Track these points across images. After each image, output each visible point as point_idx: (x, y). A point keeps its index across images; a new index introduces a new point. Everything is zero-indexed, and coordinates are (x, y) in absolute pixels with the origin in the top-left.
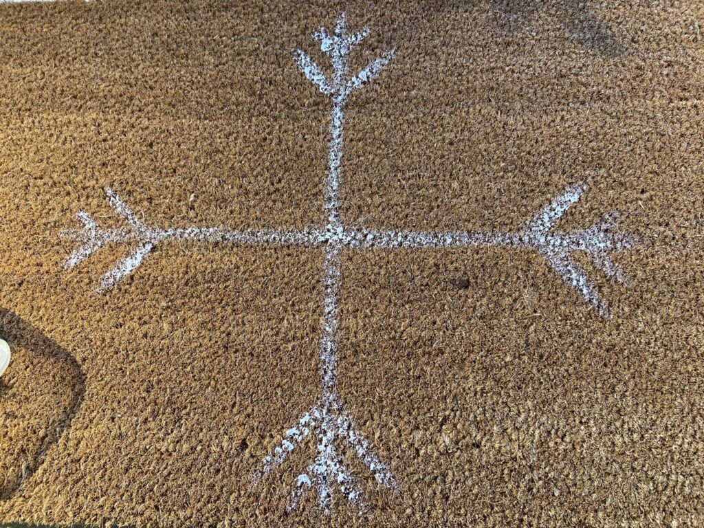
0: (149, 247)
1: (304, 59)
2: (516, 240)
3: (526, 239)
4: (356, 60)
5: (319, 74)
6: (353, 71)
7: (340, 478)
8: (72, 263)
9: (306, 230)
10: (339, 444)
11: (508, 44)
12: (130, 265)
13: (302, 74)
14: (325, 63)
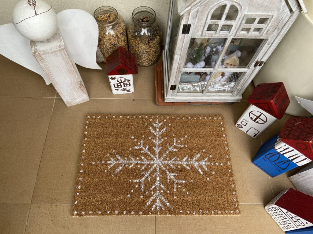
0: (124, 164)
1: (151, 128)
2: (190, 163)
3: (191, 163)
4: (161, 128)
5: (153, 131)
6: (160, 131)
7: (161, 205)
8: (110, 167)
9: (153, 161)
10: (160, 199)
11: (188, 126)
12: (120, 168)
13: (151, 131)
14: (155, 129)
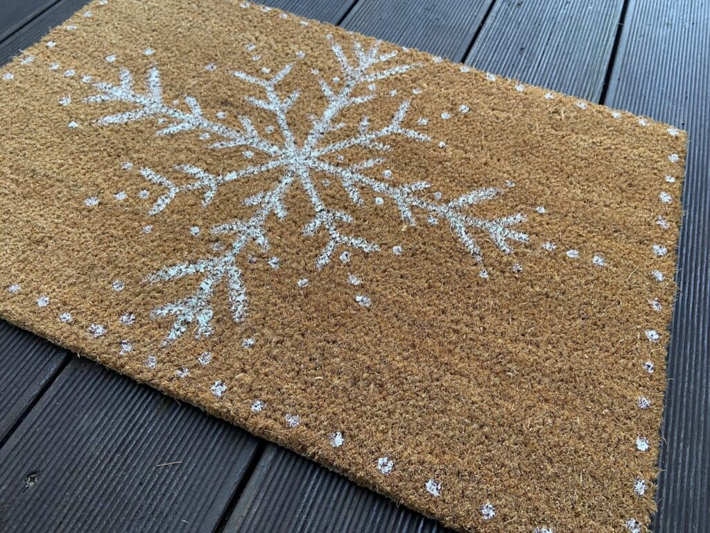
1: (238, 309)
2: (171, 112)
3: (164, 110)
5: (232, 290)
7: (362, 54)
8: (519, 217)
10: (356, 66)
